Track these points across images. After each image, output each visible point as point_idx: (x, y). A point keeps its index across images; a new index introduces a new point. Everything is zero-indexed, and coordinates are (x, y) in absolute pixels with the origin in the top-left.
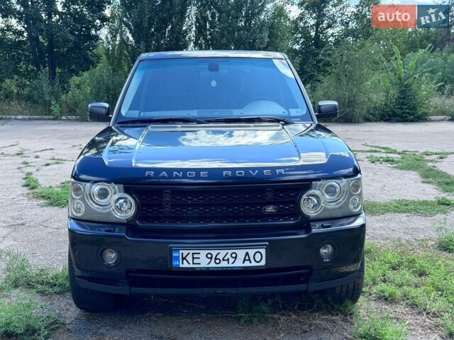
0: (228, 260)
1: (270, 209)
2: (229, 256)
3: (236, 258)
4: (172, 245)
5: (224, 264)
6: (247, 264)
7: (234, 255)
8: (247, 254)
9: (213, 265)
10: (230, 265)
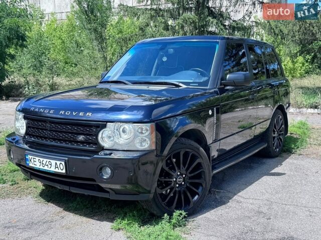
0: (48, 165)
1: (81, 138)
2: (47, 163)
3: (51, 164)
4: (27, 152)
5: (46, 168)
6: (57, 170)
7: (50, 163)
8: (56, 163)
9: (41, 167)
10: (49, 169)
